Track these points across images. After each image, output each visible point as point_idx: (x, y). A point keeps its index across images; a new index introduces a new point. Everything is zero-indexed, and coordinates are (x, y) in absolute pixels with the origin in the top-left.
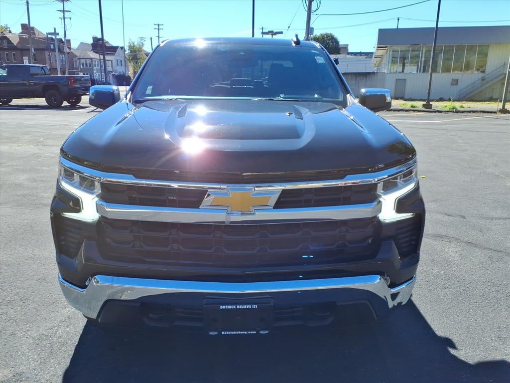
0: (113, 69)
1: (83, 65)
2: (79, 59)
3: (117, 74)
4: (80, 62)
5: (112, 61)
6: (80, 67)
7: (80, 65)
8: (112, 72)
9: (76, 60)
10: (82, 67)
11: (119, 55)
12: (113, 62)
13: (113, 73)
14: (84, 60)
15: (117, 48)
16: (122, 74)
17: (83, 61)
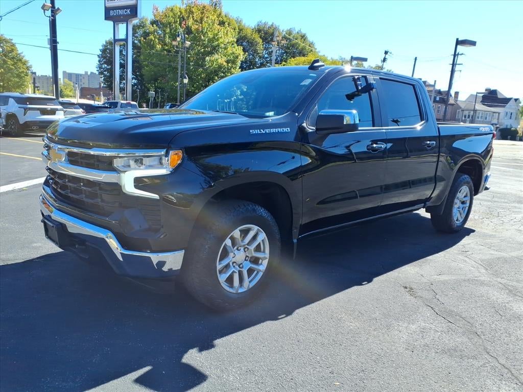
0: (498, 122)
1: (465, 117)
2: (463, 110)
3: (501, 127)
4: (463, 113)
5: (499, 113)
6: (462, 118)
7: (462, 116)
8: (496, 125)
9: (459, 112)
10: (463, 118)
11: (510, 107)
12: (501, 114)
13: (498, 126)
14: (468, 111)
15: (510, 99)
16: (509, 127)
17: (466, 113)
